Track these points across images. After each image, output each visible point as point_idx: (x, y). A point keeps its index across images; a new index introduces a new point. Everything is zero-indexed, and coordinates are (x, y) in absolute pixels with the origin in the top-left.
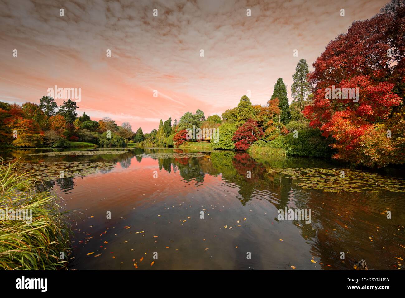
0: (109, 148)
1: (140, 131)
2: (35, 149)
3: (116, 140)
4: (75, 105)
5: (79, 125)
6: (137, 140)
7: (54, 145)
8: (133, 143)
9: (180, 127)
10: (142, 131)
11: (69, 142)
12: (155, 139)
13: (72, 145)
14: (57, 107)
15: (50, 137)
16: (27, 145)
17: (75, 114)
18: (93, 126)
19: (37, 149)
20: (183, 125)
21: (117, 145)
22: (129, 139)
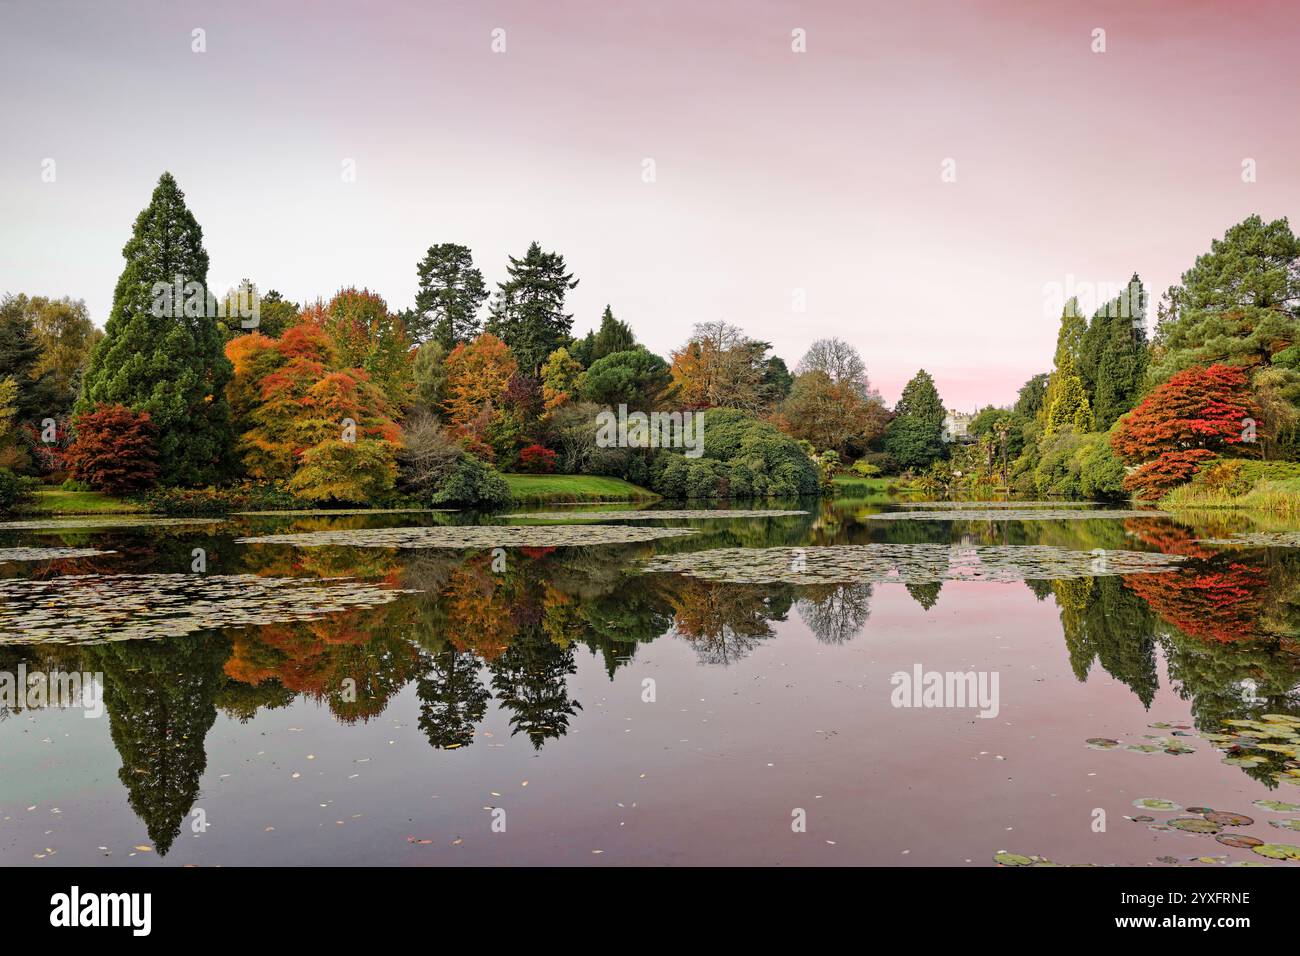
0: (714, 508)
1: (923, 394)
2: (367, 511)
3: (759, 462)
4: (560, 271)
5: (568, 380)
6: (904, 457)
7: (436, 491)
8: (876, 476)
9: (1179, 343)
10: (934, 393)
11: (502, 477)
12: (1025, 450)
13: (517, 494)
14: (486, 295)
15: (420, 455)
16: (337, 497)
17: (561, 325)
18: (639, 385)
19: (374, 511)
20: (1200, 327)
21: (764, 489)
22: (852, 453)
